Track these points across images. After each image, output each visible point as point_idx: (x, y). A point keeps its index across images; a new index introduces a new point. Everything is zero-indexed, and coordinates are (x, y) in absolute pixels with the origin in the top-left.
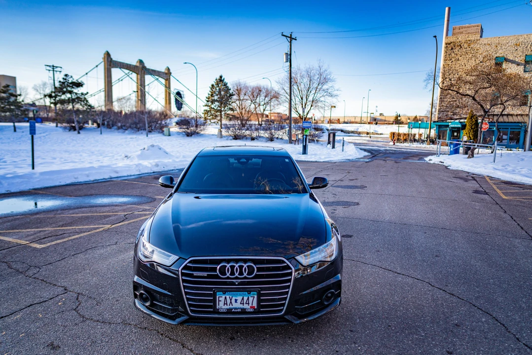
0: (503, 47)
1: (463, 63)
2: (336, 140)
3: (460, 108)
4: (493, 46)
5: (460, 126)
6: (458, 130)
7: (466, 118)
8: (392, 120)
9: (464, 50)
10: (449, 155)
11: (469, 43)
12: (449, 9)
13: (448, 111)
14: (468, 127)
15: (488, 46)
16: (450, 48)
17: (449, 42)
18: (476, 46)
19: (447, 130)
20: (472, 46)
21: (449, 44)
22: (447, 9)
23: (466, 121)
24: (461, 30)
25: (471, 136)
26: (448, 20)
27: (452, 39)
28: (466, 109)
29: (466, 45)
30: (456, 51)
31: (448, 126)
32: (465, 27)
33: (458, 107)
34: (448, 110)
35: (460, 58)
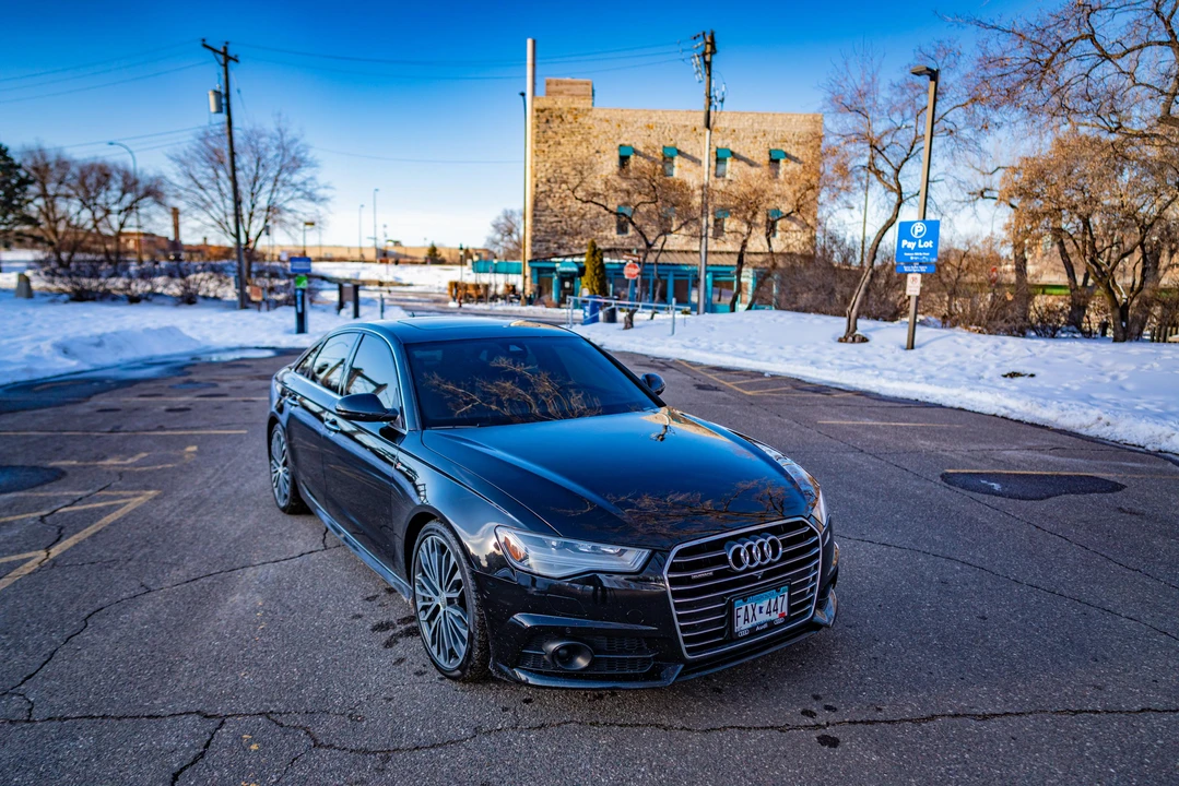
0: (629, 129)
1: (567, 151)
2: (361, 300)
3: (569, 235)
4: (614, 123)
5: (575, 269)
6: (571, 277)
7: (581, 255)
8: (423, 255)
9: (568, 126)
10: (582, 324)
11: (576, 113)
12: (534, 42)
13: (549, 241)
14: (589, 272)
15: (605, 124)
16: (544, 120)
17: (542, 108)
18: (587, 121)
19: (551, 278)
20: (580, 119)
21: (542, 111)
22: (529, 42)
23: (584, 259)
24: (561, 88)
25: (595, 288)
26: (534, 65)
27: (546, 103)
28: (579, 237)
29: (570, 118)
30: (555, 124)
31: (554, 269)
32: (566, 83)
33: (565, 233)
34: (548, 238)
35: (562, 141)
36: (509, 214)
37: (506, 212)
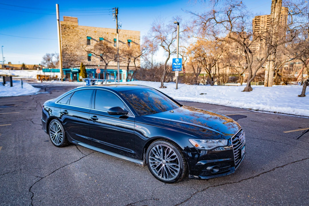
0: (90, 32)
1: (72, 37)
3: (74, 61)
4: (85, 30)
5: (77, 71)
6: (76, 73)
9: (71, 30)
11: (74, 27)
12: (58, 5)
13: (68, 63)
14: (81, 71)
15: (82, 30)
16: (64, 28)
17: (63, 24)
18: (77, 29)
19: (70, 73)
20: (75, 28)
21: (63, 25)
22: (57, 5)
23: (79, 68)
24: (68, 19)
25: (84, 76)
26: (59, 12)
27: (64, 23)
28: (77, 62)
29: (72, 28)
30: (67, 29)
31: (71, 71)
32: (70, 18)
33: (73, 61)
34: (67, 62)
35: (70, 34)
36: (48, 55)
37: (47, 54)
